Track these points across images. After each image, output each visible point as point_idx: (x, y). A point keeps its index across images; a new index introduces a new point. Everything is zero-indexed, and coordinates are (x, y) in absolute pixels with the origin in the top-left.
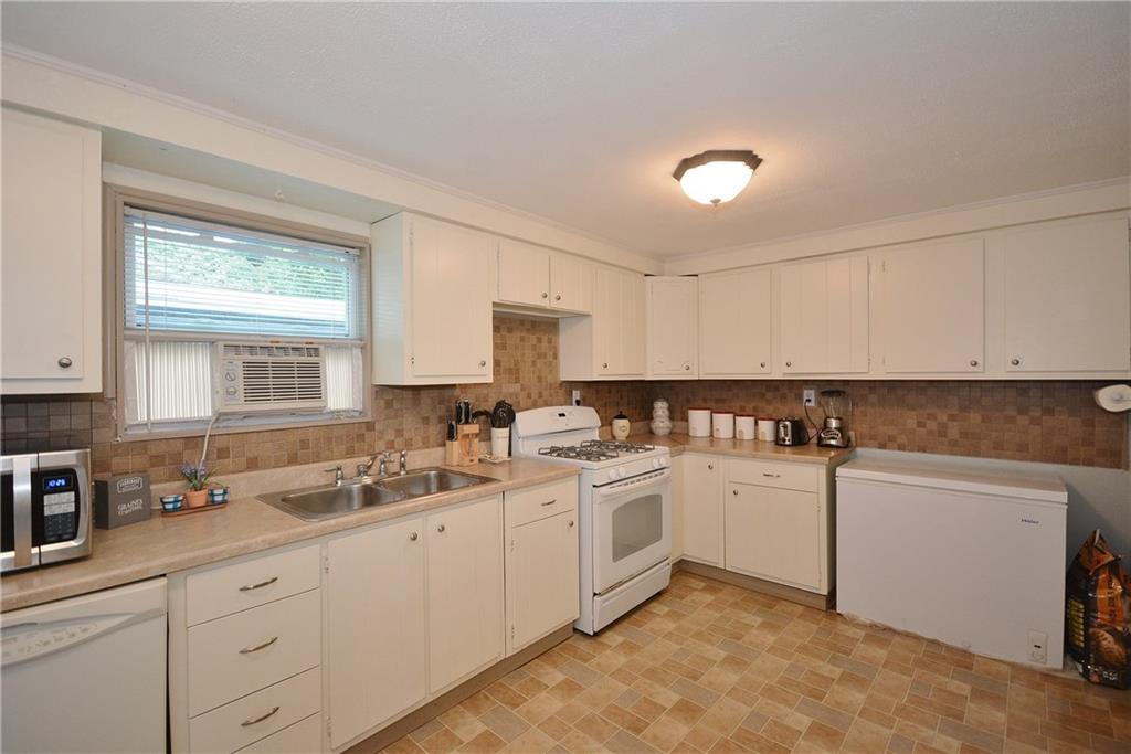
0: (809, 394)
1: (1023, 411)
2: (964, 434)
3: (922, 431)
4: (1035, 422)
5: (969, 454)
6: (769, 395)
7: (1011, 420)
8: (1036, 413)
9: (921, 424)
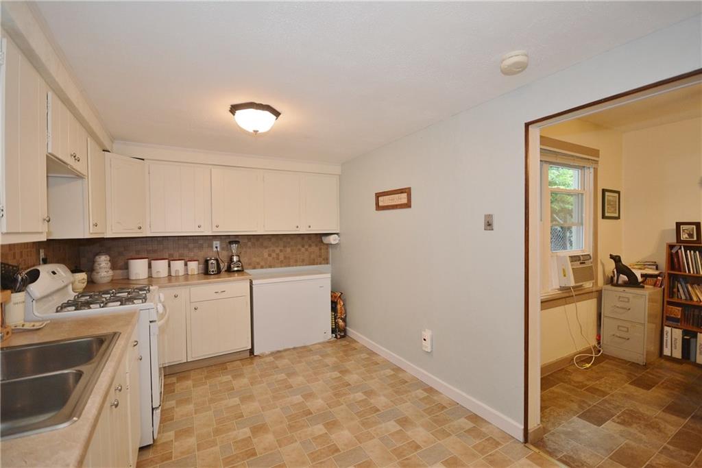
0: (216, 243)
1: (303, 246)
2: (285, 257)
3: (270, 258)
4: (307, 250)
5: (286, 266)
6: (191, 246)
7: (299, 250)
8: (306, 247)
9: (270, 255)
